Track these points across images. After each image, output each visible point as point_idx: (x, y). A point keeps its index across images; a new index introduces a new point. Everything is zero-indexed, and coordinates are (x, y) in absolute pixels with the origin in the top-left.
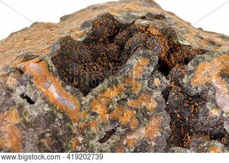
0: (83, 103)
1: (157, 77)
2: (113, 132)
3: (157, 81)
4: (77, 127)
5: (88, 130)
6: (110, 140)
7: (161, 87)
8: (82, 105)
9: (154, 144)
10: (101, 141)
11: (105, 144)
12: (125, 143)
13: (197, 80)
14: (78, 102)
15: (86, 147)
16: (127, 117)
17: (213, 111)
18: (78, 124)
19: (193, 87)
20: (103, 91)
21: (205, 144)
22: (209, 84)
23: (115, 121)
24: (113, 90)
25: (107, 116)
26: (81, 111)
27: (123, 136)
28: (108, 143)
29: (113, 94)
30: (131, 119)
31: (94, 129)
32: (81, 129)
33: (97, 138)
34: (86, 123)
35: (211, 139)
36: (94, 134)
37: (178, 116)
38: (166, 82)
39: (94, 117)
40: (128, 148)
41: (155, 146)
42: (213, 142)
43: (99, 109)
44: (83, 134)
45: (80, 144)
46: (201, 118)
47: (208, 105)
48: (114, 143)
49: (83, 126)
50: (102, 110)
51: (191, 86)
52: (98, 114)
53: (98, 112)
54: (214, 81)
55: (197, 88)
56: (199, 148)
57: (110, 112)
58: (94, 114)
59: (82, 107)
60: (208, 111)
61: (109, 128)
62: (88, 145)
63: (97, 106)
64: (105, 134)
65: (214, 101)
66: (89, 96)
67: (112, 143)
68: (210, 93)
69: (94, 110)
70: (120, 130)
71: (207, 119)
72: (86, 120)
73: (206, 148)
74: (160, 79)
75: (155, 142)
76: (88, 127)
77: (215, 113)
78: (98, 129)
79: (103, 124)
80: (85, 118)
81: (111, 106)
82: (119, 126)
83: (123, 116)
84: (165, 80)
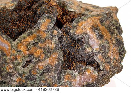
0: (13, 45)
1: (55, 30)
2: (30, 61)
3: (55, 32)
4: (10, 59)
5: (16, 60)
6: (28, 66)
7: (58, 35)
8: (12, 46)
9: (54, 68)
10: (24, 67)
11: (26, 68)
12: (37, 67)
13: (78, 31)
14: (10, 44)
15: (15, 70)
16: (38, 52)
17: (87, 49)
18: (10, 57)
19: (76, 35)
20: (25, 38)
21: (83, 68)
22: (85, 34)
23: (31, 55)
24: (30, 37)
25: (27, 52)
26: (12, 49)
27: (36, 64)
28: (28, 68)
29: (30, 39)
30: (41, 54)
31: (19, 60)
32: (12, 60)
33: (21, 65)
34: (15, 56)
35: (87, 65)
36: (19, 63)
37: (68, 52)
38: (61, 32)
39: (19, 53)
40: (39, 70)
41: (54, 69)
42: (88, 67)
43: (22, 48)
44: (13, 63)
45: (11, 69)
46: (81, 53)
47: (85, 46)
48: (31, 68)
49: (13, 58)
50: (24, 49)
51: (75, 35)
52: (22, 51)
53: (21, 50)
54: (88, 31)
55: (78, 36)
56: (80, 70)
57: (28, 50)
58: (20, 51)
59: (12, 47)
60: (85, 49)
61: (28, 59)
62: (16, 69)
63: (21, 47)
64: (26, 62)
65: (88, 43)
66: (17, 41)
67: (30, 68)
68: (86, 38)
69: (19, 49)
70: (34, 60)
71: (84, 53)
72: (15, 55)
73: (84, 70)
74: (57, 31)
75: (55, 67)
76: (16, 59)
77: (89, 50)
78: (22, 60)
79: (24, 57)
80: (14, 53)
81: (29, 47)
82: (33, 58)
83: (36, 52)
84: (60, 32)
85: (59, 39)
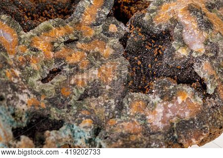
0: (22, 36)
1: (113, 23)
2: (58, 71)
3: (113, 28)
4: (14, 60)
5: (27, 65)
6: (54, 80)
7: (118, 34)
9: (108, 87)
10: (44, 81)
11: (49, 84)
12: (73, 82)
13: (161, 18)
14: (16, 35)
15: (24, 82)
16: (75, 57)
17: (179, 51)
18: (15, 57)
19: (156, 25)
20: (48, 29)
21: (171, 87)
22: (175, 21)
23: (61, 59)
24: (60, 29)
25: (52, 54)
26: (19, 45)
27: (71, 75)
28: (52, 84)
29: (59, 34)
30: (81, 59)
31: (34, 66)
32: (18, 62)
33: (39, 76)
34: (25, 57)
35: (179, 83)
36: (34, 71)
37: (139, 63)
39: (35, 53)
40: (76, 88)
41: (110, 90)
42: (180, 86)
43: (41, 45)
44: (21, 69)
45: (16, 77)
46: (166, 60)
47: (174, 44)
48: (60, 82)
49: (21, 60)
50: (45, 47)
51: (153, 24)
52: (41, 51)
53: (40, 48)
54: (180, 16)
55: (160, 26)
56: (164, 90)
57: (55, 50)
58: (36, 50)
59: (20, 40)
60: (174, 50)
61: (54, 66)
62: (26, 81)
63: (39, 42)
64: (48, 73)
65: (181, 39)
67: (57, 83)
68: (176, 30)
69: (35, 46)
70: (67, 69)
71: (172, 59)
72: (25, 55)
73: (172, 92)
74: (117, 26)
75: (110, 86)
76: (27, 61)
77: (182, 52)
78: (40, 66)
79: (46, 62)
80: (24, 52)
81: (56, 45)
82: (65, 65)
83: (71, 56)
84: (124, 28)
85: (120, 40)
